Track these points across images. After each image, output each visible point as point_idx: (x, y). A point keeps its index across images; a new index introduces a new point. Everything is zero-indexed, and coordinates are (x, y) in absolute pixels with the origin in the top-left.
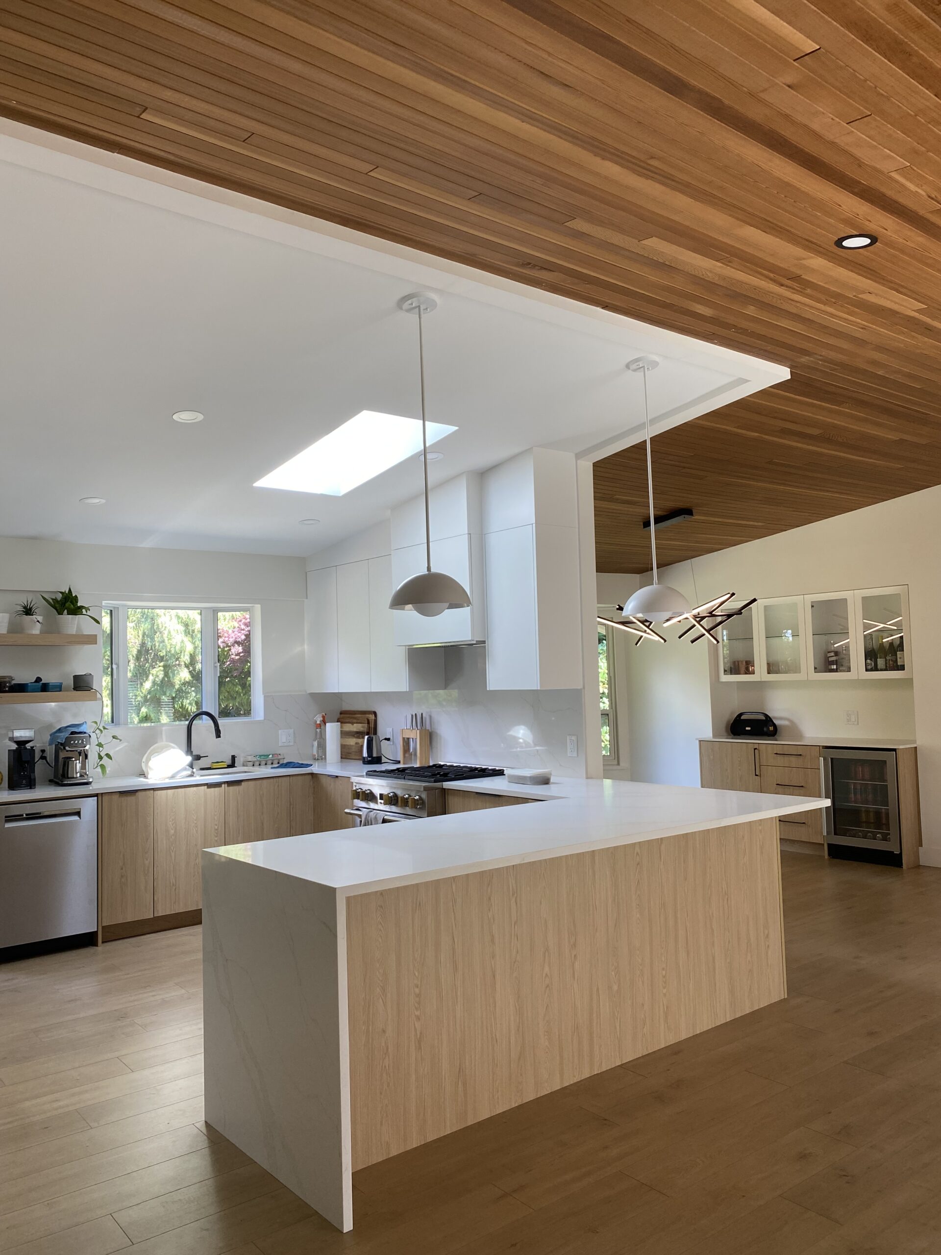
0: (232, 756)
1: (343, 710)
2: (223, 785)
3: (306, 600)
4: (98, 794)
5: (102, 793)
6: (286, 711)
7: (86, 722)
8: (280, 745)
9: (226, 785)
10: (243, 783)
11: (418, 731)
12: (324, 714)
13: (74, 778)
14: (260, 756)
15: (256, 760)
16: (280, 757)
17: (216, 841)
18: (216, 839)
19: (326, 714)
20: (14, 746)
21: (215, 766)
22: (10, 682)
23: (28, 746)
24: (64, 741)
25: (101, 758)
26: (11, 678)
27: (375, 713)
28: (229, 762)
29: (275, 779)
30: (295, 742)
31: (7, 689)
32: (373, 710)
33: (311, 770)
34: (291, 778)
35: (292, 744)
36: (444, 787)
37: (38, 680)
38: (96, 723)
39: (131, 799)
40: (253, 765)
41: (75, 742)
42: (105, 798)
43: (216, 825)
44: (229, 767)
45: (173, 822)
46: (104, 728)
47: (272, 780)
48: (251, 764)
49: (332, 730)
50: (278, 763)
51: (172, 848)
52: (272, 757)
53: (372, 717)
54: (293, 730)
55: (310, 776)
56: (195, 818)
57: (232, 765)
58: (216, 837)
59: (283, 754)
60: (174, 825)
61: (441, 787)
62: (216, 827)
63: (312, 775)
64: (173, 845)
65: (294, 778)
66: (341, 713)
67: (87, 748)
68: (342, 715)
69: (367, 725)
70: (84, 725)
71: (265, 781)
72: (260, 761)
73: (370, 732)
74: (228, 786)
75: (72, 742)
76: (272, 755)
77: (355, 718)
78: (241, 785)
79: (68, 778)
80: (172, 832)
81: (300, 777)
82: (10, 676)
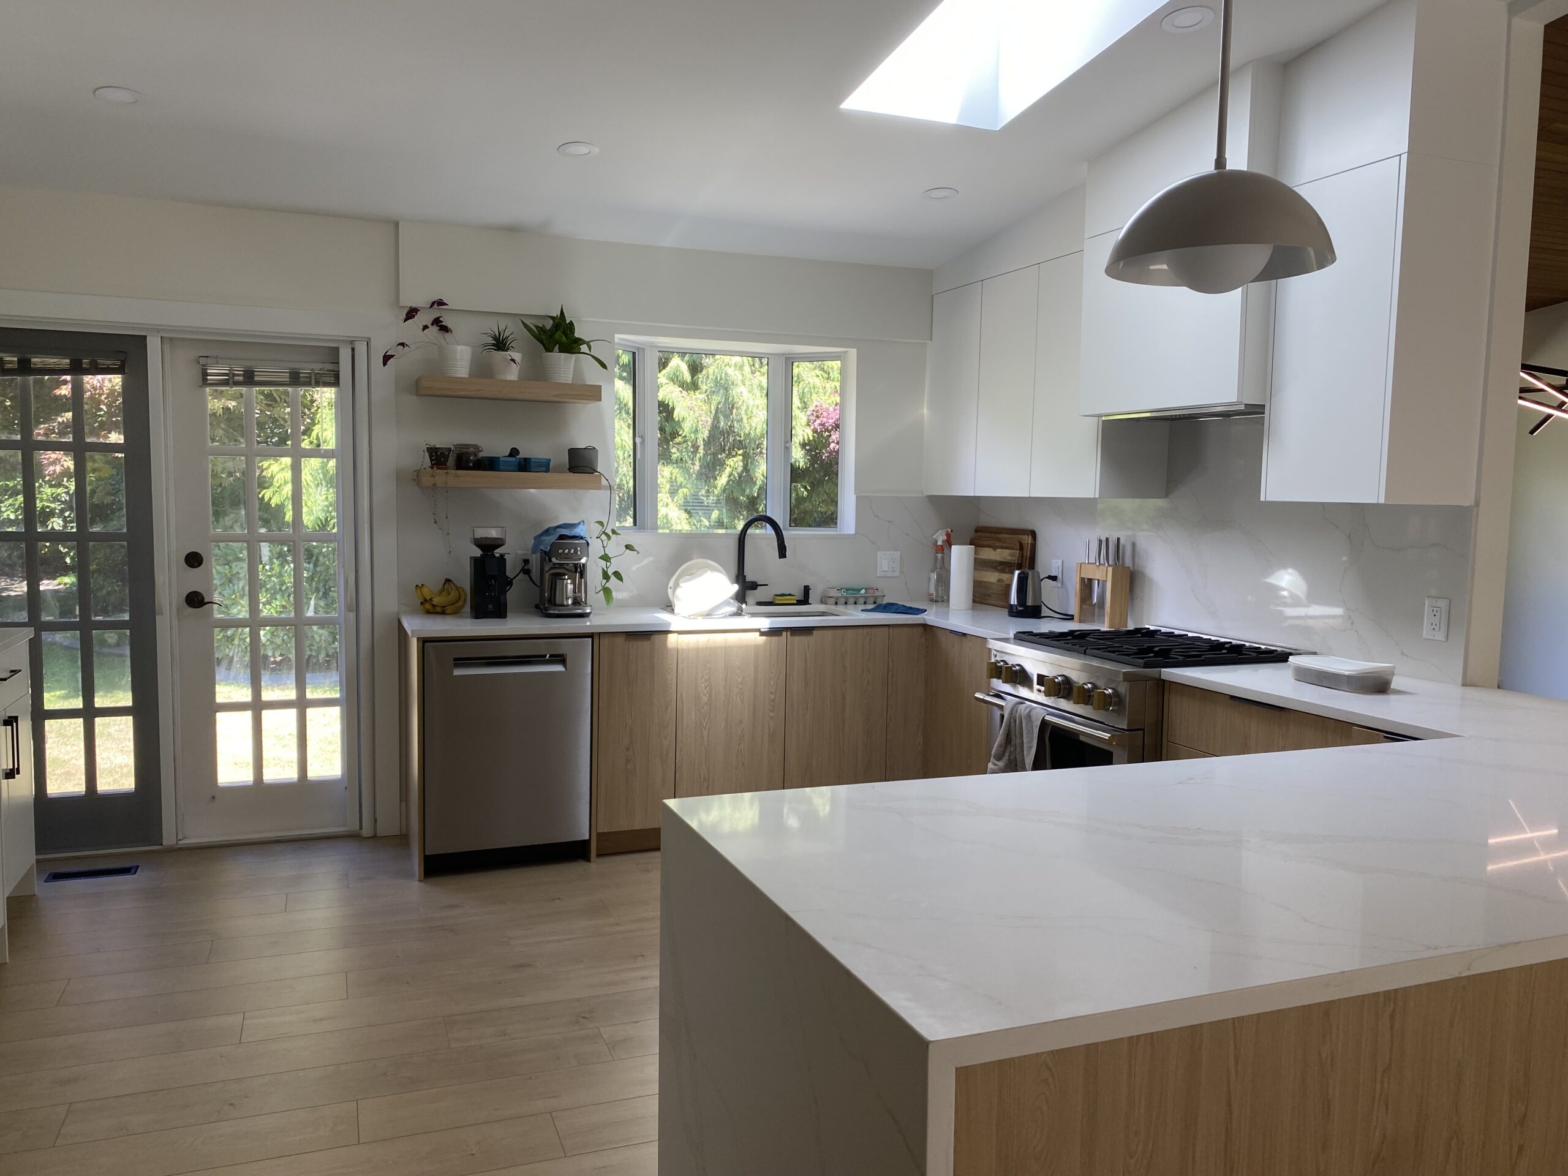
0: (805, 587)
1: (980, 525)
2: (784, 634)
3: (929, 342)
4: (593, 633)
5: (600, 633)
6: (889, 522)
7: (583, 521)
8: (878, 575)
9: (789, 633)
10: (815, 632)
11: (1110, 569)
12: (949, 530)
13: (563, 606)
14: (847, 590)
15: (840, 595)
16: (877, 594)
17: (772, 718)
18: (772, 714)
19: (952, 531)
20: (478, 553)
21: (778, 600)
22: (475, 455)
23: (498, 552)
24: (549, 548)
25: (606, 576)
26: (478, 448)
27: (1033, 534)
28: (801, 597)
29: (865, 630)
30: (903, 572)
31: (471, 465)
32: (1031, 527)
33: (924, 619)
34: (891, 630)
35: (897, 574)
36: (1162, 677)
37: (514, 452)
38: (601, 523)
39: (644, 645)
40: (836, 603)
41: (564, 551)
42: (605, 642)
43: (772, 694)
44: (800, 603)
45: (707, 684)
46: (614, 532)
47: (860, 630)
48: (833, 600)
49: (960, 556)
50: (875, 603)
51: (704, 724)
52: (865, 593)
53: (1028, 539)
54: (899, 552)
55: (921, 629)
56: (740, 680)
57: (805, 600)
58: (771, 711)
59: (883, 590)
60: (708, 689)
61: (1158, 676)
62: (772, 697)
63: (925, 627)
64: (706, 719)
65: (896, 630)
66: (977, 531)
67: (583, 561)
68: (978, 534)
69: (1018, 551)
70: (581, 526)
71: (850, 632)
72: (847, 598)
73: (1024, 564)
74: (792, 635)
75: (560, 551)
76: (865, 589)
77: (999, 540)
78: (812, 634)
79: (555, 605)
80: (705, 699)
81: (905, 629)
82: (477, 445)
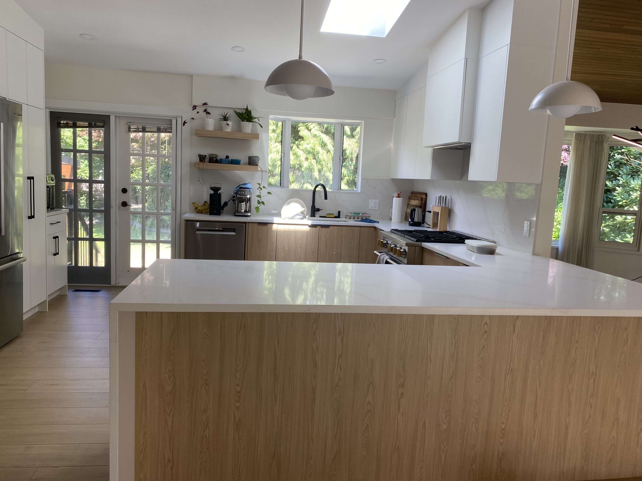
0: (339, 211)
1: (413, 191)
2: (318, 227)
3: (394, 118)
4: (246, 222)
5: (248, 222)
6: (375, 188)
8: (369, 209)
9: (320, 227)
10: (330, 227)
11: (440, 208)
12: (399, 193)
13: (241, 212)
14: (355, 213)
15: (351, 215)
16: (366, 215)
17: (312, 258)
18: (312, 256)
19: (400, 193)
20: (212, 192)
21: (328, 216)
22: (216, 158)
23: (219, 192)
24: (236, 191)
25: (259, 202)
26: (216, 155)
27: (426, 194)
28: (337, 215)
29: (351, 228)
30: (380, 208)
31: (214, 161)
32: (426, 192)
33: (375, 225)
34: (361, 228)
35: (377, 208)
36: (422, 246)
37: (227, 157)
38: (259, 184)
39: (264, 227)
40: (350, 218)
41: (243, 193)
42: (250, 225)
43: (313, 249)
44: (335, 217)
45: (288, 243)
46: (264, 187)
47: (348, 228)
49: (397, 203)
50: (362, 219)
51: (286, 258)
52: (362, 215)
53: (424, 197)
54: (378, 200)
55: (374, 229)
56: (300, 243)
57: (339, 217)
58: (312, 255)
59: (369, 214)
60: (288, 245)
62: (313, 250)
64: (287, 256)
65: (363, 228)
66: (412, 193)
67: (248, 196)
69: (420, 201)
70: (249, 184)
71: (344, 228)
72: (354, 217)
73: (422, 206)
74: (321, 227)
75: (240, 193)
76: (362, 213)
77: (416, 197)
78: (329, 228)
79: (238, 212)
80: (287, 249)
81: (366, 228)
82: (217, 154)
